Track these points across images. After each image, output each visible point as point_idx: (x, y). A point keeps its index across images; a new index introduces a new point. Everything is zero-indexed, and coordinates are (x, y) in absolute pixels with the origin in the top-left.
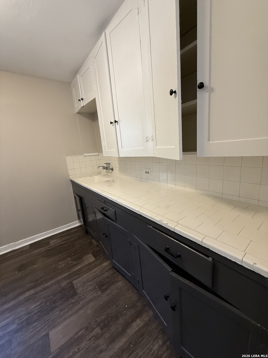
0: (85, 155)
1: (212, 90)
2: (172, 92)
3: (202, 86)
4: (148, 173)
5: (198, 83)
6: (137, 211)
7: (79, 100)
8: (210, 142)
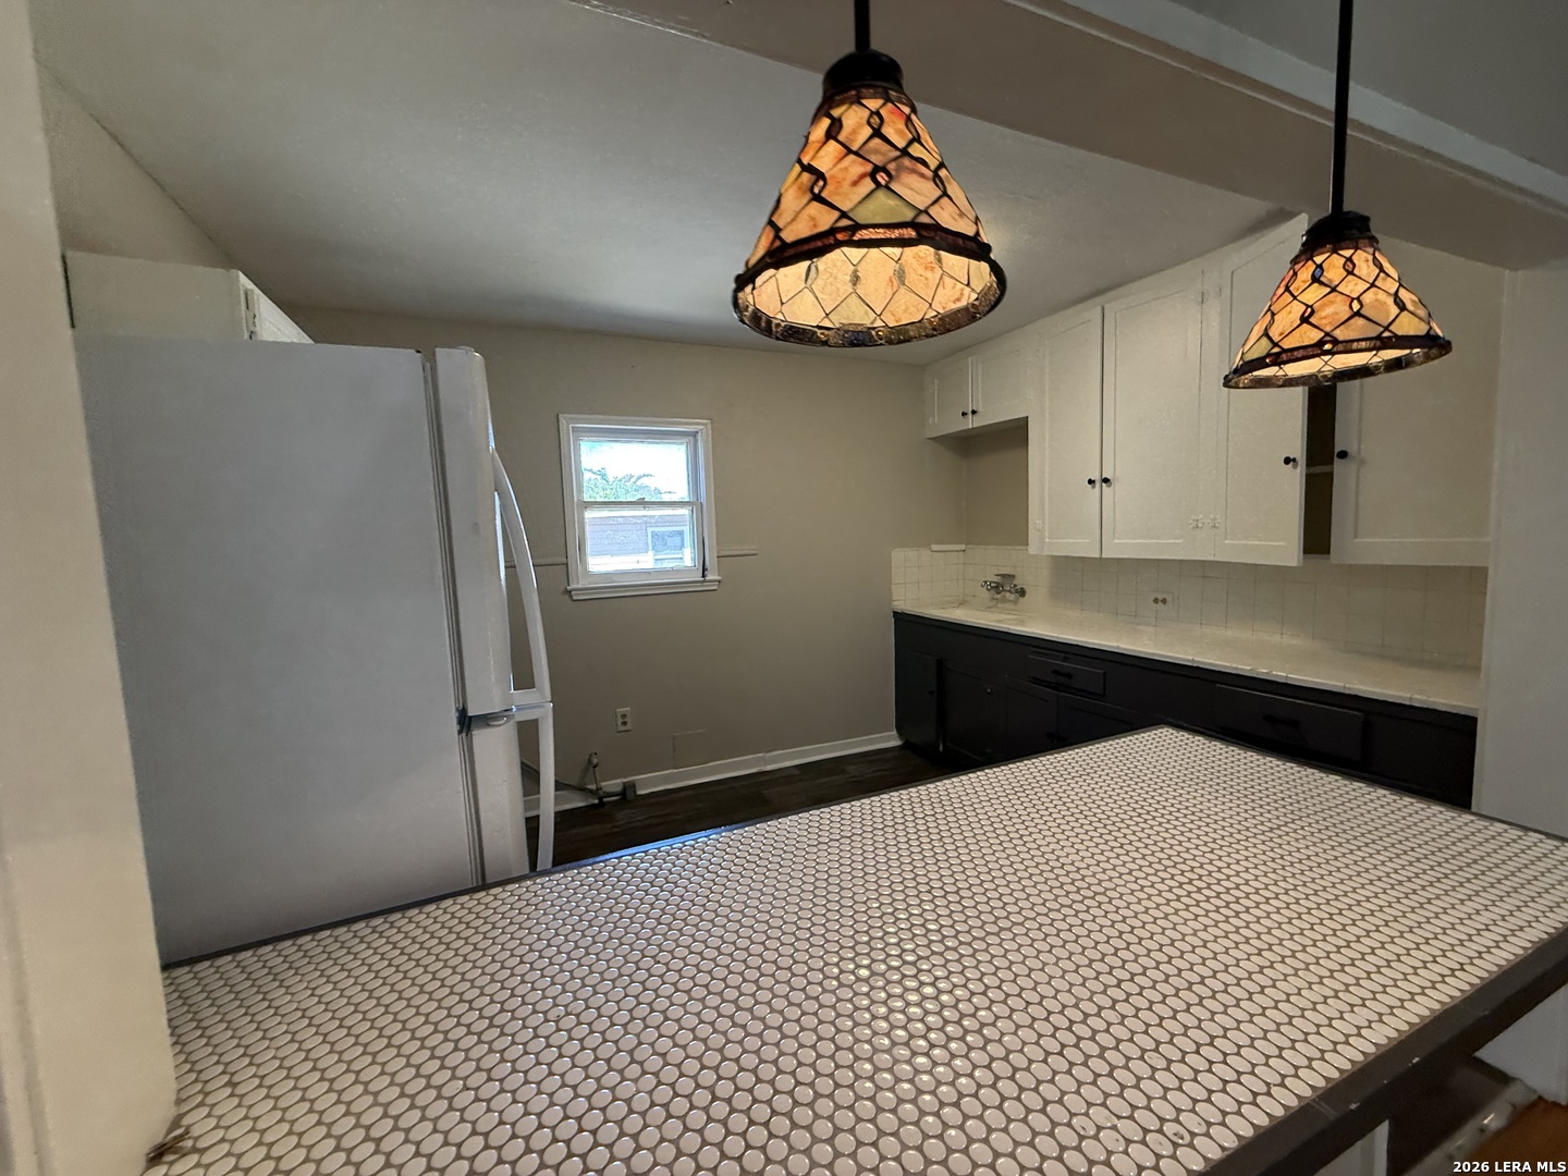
0: (935, 547)
1: (1362, 462)
2: (1287, 461)
3: (1343, 455)
4: (1164, 601)
5: (1337, 450)
6: (1188, 660)
7: (964, 414)
8: (1358, 540)
